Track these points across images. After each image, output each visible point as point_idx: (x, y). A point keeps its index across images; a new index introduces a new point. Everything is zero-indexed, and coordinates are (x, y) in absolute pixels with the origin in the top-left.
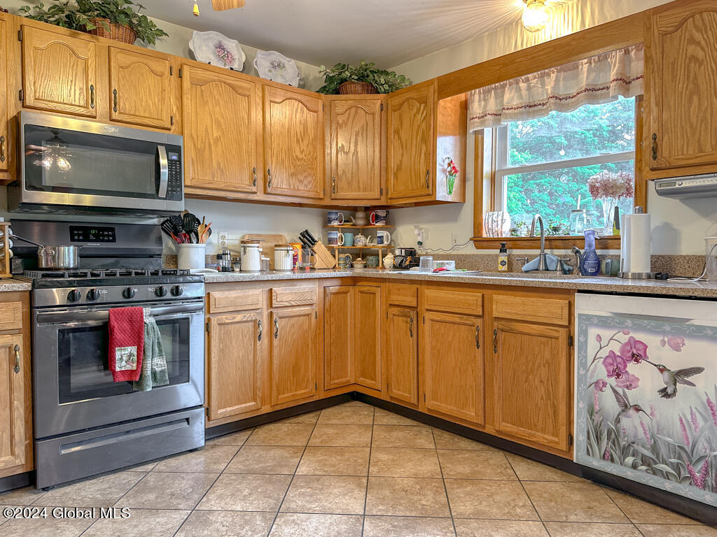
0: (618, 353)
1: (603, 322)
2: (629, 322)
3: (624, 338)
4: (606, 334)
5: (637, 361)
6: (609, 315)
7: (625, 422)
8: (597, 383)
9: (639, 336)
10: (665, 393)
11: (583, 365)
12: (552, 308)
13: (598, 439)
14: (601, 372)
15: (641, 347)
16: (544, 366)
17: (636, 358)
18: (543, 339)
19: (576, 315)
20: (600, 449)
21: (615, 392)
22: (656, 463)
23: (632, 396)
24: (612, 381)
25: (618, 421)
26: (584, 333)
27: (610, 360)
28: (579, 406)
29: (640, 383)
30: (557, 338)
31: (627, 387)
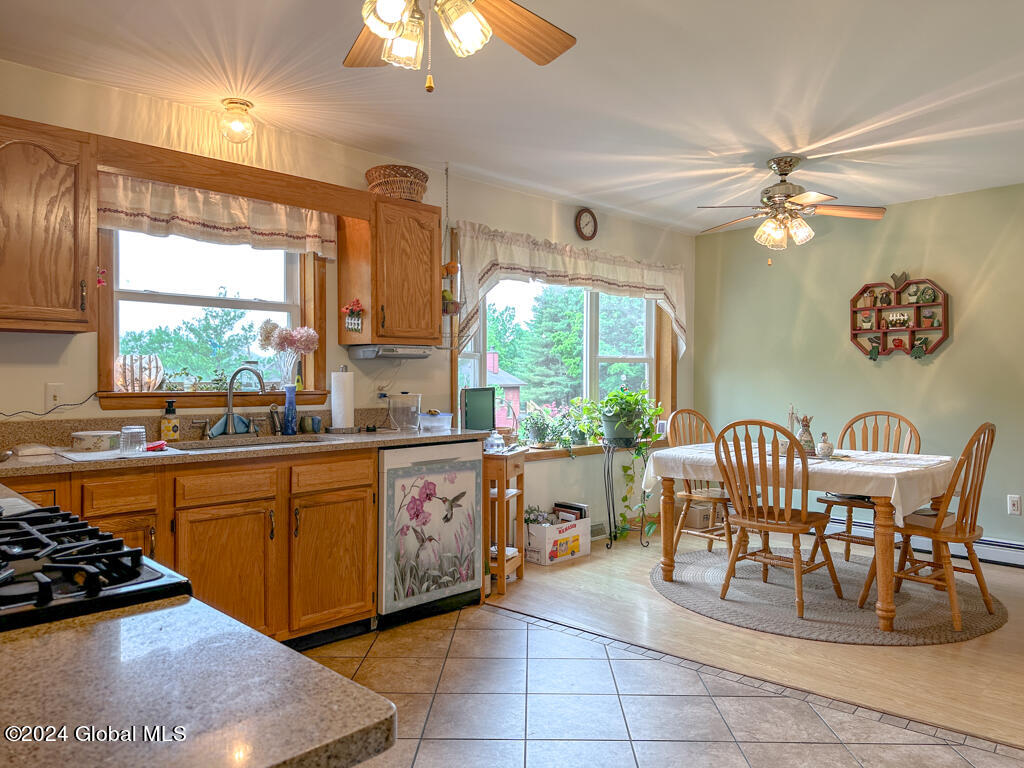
0: (417, 497)
1: (407, 473)
2: (424, 468)
3: (420, 483)
4: (408, 482)
5: (430, 499)
6: (410, 465)
7: (423, 555)
8: (402, 529)
9: (431, 478)
10: (447, 519)
11: (391, 517)
12: (361, 469)
13: (403, 581)
14: (405, 518)
15: (431, 487)
16: (349, 532)
17: (429, 497)
18: (349, 504)
19: (385, 471)
20: (404, 589)
21: (415, 531)
22: (440, 578)
23: (428, 530)
24: (413, 523)
25: (418, 556)
26: (392, 486)
27: (411, 505)
28: (387, 556)
29: (432, 518)
30: (363, 499)
31: (424, 524)
